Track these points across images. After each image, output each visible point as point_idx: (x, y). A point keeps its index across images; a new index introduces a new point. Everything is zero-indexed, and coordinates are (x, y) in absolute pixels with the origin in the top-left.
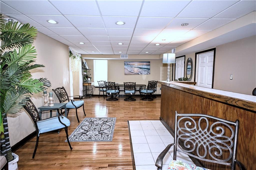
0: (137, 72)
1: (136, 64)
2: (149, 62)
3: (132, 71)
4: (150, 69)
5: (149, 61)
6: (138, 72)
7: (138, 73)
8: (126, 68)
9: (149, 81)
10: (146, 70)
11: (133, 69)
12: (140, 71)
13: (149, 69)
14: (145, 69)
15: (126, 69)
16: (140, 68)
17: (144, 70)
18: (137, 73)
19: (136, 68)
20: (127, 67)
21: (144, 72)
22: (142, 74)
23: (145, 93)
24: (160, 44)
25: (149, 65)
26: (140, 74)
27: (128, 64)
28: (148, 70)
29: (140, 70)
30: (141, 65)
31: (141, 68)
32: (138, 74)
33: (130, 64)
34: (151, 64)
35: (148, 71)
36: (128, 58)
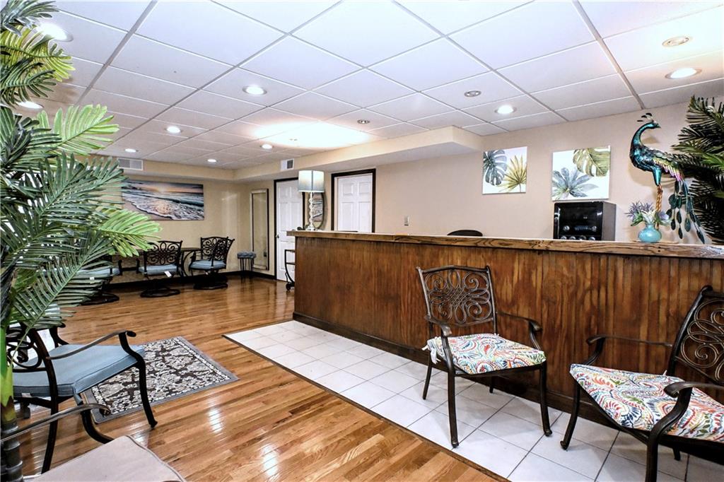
0: (166, 211)
1: (163, 190)
2: (201, 187)
3: (149, 211)
4: (205, 205)
5: (200, 183)
6: (169, 213)
7: (169, 215)
8: (129, 200)
9: (202, 239)
10: (192, 206)
11: (152, 204)
12: (176, 209)
13: (202, 205)
14: (189, 206)
15: (127, 203)
16: (174, 201)
17: (187, 208)
18: (166, 216)
19: (161, 201)
20: (133, 198)
21: (186, 214)
22: (180, 217)
23: (207, 270)
24: (273, 147)
25: (202, 194)
26: (174, 218)
27: (134, 188)
28: (197, 208)
29: (176, 207)
30: (178, 194)
31: (177, 202)
32: (170, 217)
33: (140, 189)
34: (206, 191)
35: (200, 210)
36: (142, 170)
